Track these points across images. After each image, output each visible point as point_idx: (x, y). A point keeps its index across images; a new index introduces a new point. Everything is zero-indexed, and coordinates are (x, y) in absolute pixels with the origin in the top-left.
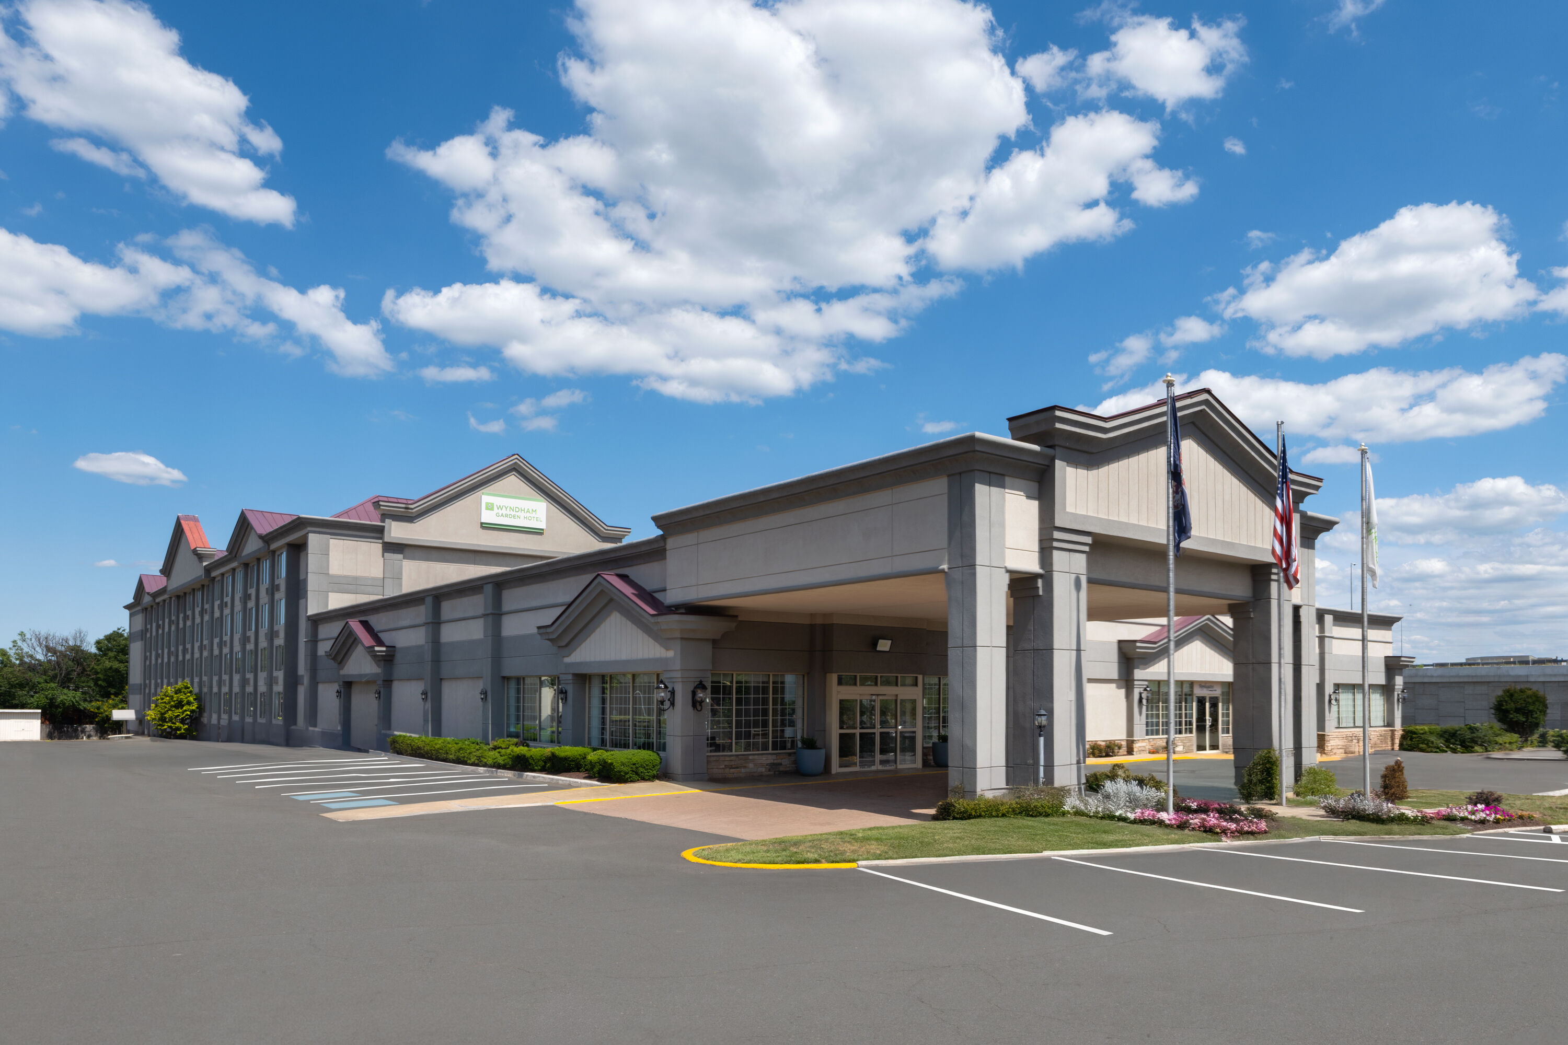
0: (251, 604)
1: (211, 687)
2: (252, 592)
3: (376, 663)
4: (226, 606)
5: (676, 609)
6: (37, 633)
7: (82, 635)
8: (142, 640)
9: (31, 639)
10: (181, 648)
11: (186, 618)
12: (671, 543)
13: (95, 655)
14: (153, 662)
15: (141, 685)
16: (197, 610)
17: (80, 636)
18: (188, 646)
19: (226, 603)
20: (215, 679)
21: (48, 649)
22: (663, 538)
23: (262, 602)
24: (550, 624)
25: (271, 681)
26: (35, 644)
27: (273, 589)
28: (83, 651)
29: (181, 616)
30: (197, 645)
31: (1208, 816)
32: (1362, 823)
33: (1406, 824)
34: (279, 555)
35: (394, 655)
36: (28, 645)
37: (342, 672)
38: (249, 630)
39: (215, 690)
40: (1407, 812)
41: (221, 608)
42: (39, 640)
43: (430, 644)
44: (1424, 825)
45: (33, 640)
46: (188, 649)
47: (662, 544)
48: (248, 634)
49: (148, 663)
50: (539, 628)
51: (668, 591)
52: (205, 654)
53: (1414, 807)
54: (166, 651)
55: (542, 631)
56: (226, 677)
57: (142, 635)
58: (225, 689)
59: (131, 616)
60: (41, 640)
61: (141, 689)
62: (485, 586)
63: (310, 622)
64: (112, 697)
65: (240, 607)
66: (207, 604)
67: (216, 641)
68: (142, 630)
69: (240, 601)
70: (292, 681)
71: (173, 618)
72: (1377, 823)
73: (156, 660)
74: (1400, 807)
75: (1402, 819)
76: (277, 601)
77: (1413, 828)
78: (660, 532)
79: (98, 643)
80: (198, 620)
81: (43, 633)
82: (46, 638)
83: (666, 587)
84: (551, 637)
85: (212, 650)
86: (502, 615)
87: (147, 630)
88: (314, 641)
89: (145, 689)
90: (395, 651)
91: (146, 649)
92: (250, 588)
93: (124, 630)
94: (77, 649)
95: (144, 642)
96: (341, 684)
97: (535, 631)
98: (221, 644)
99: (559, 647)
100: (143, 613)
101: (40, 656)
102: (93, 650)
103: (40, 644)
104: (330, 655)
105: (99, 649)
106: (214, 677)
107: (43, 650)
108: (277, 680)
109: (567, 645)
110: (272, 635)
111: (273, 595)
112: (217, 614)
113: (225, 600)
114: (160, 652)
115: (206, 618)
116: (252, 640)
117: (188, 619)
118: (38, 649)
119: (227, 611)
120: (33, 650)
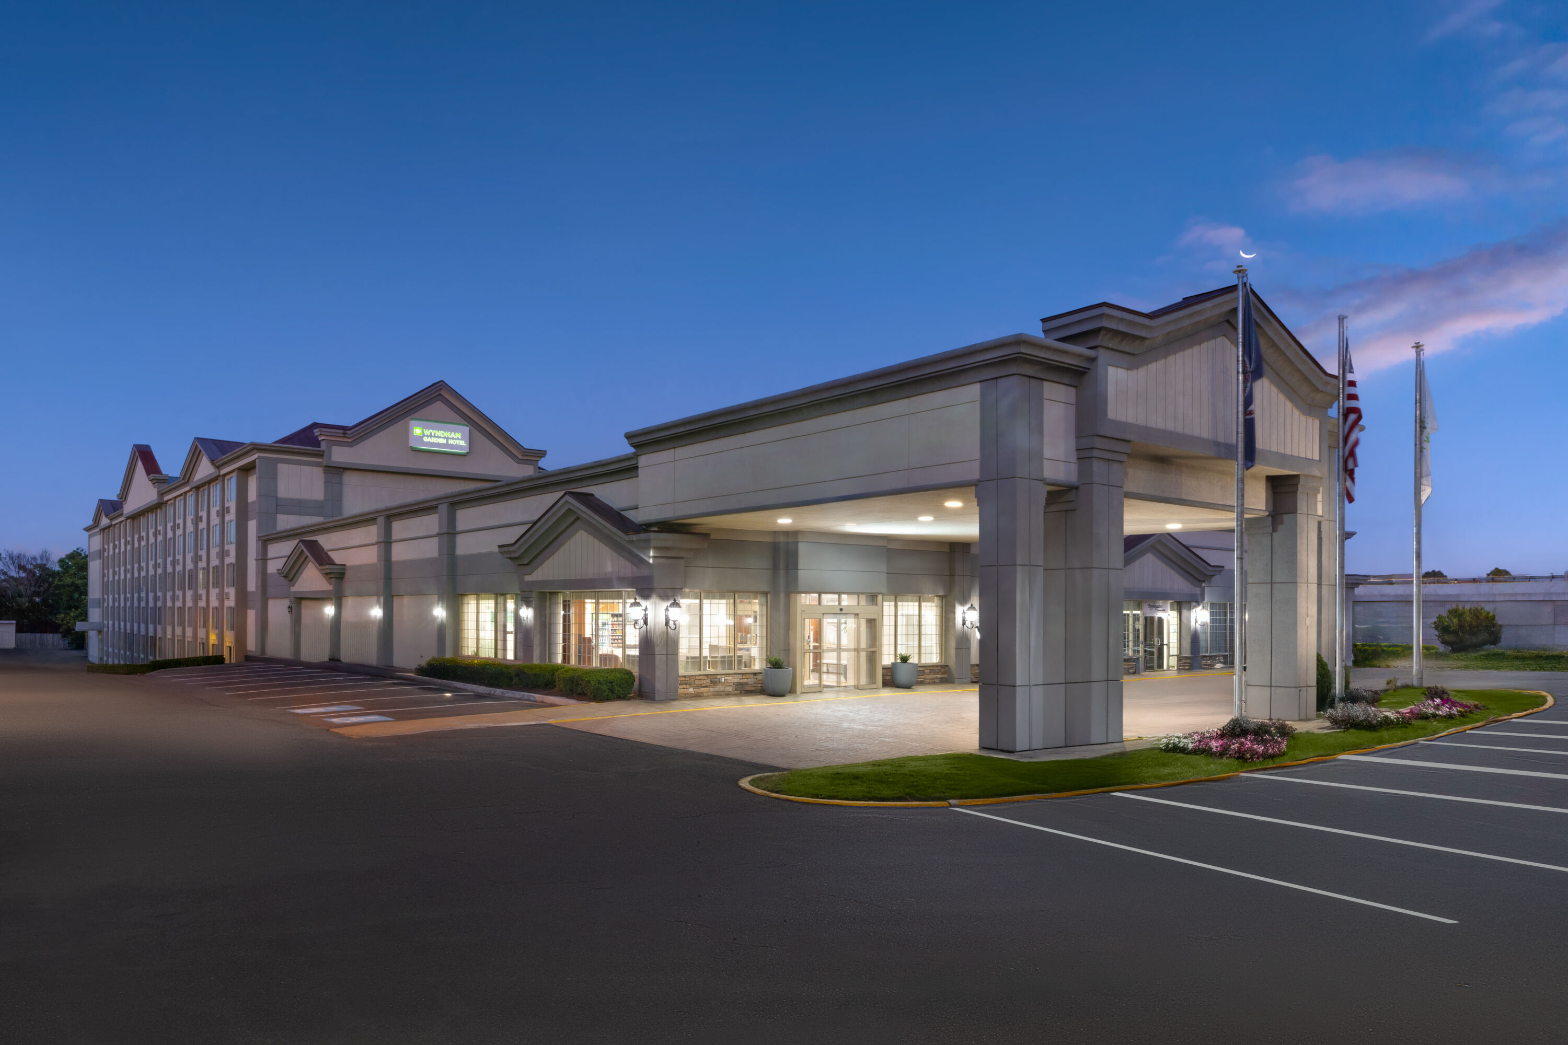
0: (202, 525)
1: (165, 602)
2: (203, 514)
3: (326, 579)
4: (179, 528)
5: (647, 527)
6: (11, 553)
7: (48, 555)
8: (100, 559)
9: (6, 559)
10: (136, 566)
11: (140, 539)
12: (643, 461)
13: (58, 572)
14: (111, 579)
15: (100, 599)
16: (151, 532)
17: (46, 555)
18: (143, 564)
19: (179, 525)
20: (169, 594)
21: (21, 568)
22: (635, 456)
23: (212, 523)
24: (513, 542)
25: (222, 597)
26: (9, 563)
27: (224, 511)
28: (48, 569)
29: (136, 537)
30: (151, 563)
31: (1246, 739)
32: (1359, 731)
33: (1393, 728)
34: (228, 480)
35: (344, 573)
36: (3, 563)
37: (293, 589)
38: (201, 550)
39: (169, 604)
40: (1388, 714)
41: (174, 529)
42: (12, 559)
43: (383, 563)
44: (1406, 727)
45: (8, 559)
46: (142, 567)
47: (634, 462)
48: (200, 553)
49: (106, 579)
50: (500, 546)
51: (639, 509)
52: (159, 571)
53: (1391, 708)
54: (122, 569)
55: (503, 549)
56: (179, 593)
57: (100, 554)
58: (179, 604)
59: (90, 536)
60: (14, 559)
61: (100, 603)
62: (439, 507)
63: (260, 542)
64: (73, 610)
65: (192, 528)
66: (160, 526)
67: (169, 559)
68: (100, 550)
69: (192, 524)
70: (243, 597)
71: (129, 539)
72: (1370, 731)
73: (114, 577)
74: (1382, 709)
75: (1387, 723)
76: (227, 523)
77: (1399, 732)
78: (632, 450)
79: (61, 561)
80: (152, 540)
81: (16, 553)
82: (18, 557)
83: (638, 505)
84: (513, 556)
85: (165, 568)
86: (456, 534)
87: (104, 550)
88: (263, 559)
89: (103, 603)
90: (345, 569)
91: (104, 567)
92: (201, 511)
93: (82, 550)
94: (43, 567)
95: (102, 560)
96: (293, 599)
97: (497, 549)
98: (174, 563)
99: (519, 565)
100: (100, 534)
101: (13, 573)
102: (57, 568)
103: (14, 563)
104: (282, 573)
105: (61, 566)
106: (167, 592)
107: (15, 568)
108: (229, 596)
109: (527, 564)
110: (223, 554)
111: (223, 517)
112: (170, 534)
113: (177, 522)
114: (117, 569)
115: (160, 538)
116: (204, 558)
117: (143, 540)
118: (12, 567)
119: (179, 532)
120: (8, 568)
